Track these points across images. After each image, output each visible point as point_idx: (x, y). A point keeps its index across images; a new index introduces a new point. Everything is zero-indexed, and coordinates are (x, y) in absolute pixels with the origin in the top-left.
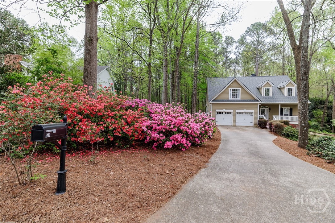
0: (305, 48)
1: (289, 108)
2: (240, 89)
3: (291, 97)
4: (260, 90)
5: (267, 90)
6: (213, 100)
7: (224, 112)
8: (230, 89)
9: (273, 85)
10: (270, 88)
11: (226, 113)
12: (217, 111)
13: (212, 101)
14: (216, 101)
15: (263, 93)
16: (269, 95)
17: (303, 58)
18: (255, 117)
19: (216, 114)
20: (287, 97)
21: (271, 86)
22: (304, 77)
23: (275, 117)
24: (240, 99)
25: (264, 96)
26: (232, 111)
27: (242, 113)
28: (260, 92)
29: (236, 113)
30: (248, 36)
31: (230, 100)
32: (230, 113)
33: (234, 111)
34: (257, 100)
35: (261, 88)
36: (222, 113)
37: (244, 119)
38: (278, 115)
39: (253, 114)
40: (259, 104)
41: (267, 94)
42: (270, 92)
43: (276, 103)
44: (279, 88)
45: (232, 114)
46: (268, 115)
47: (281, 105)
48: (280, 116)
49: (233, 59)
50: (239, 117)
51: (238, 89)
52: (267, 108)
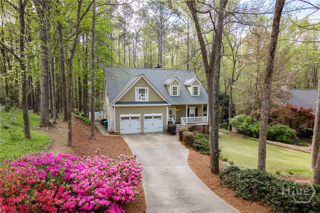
0: (217, 78)
1: (195, 108)
2: (148, 88)
3: (196, 96)
4: (168, 88)
5: (175, 89)
6: (117, 102)
7: (130, 117)
8: (136, 88)
9: (180, 84)
10: (178, 86)
11: (132, 118)
12: (122, 116)
13: (115, 104)
14: (120, 104)
15: (170, 91)
16: (177, 94)
17: (215, 88)
18: (164, 121)
19: (120, 119)
20: (193, 96)
21: (178, 84)
22: (216, 106)
23: (182, 119)
24: (148, 101)
25: (172, 95)
26: (139, 115)
27: (150, 117)
28: (167, 90)
29: (144, 118)
30: (150, 10)
31: (136, 102)
32: (138, 118)
33: (142, 115)
34: (166, 102)
35: (169, 86)
36: (128, 118)
37: (153, 124)
38: (186, 117)
39: (162, 118)
40: (168, 106)
41: (175, 93)
42: (178, 91)
43: (183, 103)
44: (186, 86)
45: (140, 119)
46: (176, 116)
47: (188, 105)
48: (187, 117)
49: (131, 32)
50: (147, 122)
51: (145, 88)
52: (175, 109)
